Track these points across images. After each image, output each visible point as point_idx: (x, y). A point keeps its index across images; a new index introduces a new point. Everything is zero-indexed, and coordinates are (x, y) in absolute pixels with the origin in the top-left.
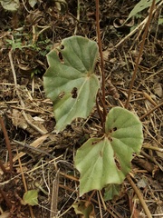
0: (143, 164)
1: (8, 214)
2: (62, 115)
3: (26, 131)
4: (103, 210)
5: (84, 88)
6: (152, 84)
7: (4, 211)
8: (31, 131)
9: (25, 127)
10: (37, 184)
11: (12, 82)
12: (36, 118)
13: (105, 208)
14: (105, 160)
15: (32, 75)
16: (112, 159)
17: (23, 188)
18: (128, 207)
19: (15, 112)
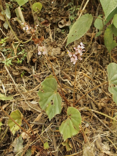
0: (87, 114)
1: (39, 152)
2: (49, 113)
3: (30, 111)
4: (73, 140)
5: (55, 99)
6: (87, 66)
7: (37, 152)
8: (33, 111)
9: (30, 110)
10: (46, 139)
11: (12, 82)
12: (33, 102)
13: (74, 139)
14: (70, 127)
15: (22, 76)
16: (72, 126)
17: (42, 143)
18: (83, 137)
19: (22, 102)
